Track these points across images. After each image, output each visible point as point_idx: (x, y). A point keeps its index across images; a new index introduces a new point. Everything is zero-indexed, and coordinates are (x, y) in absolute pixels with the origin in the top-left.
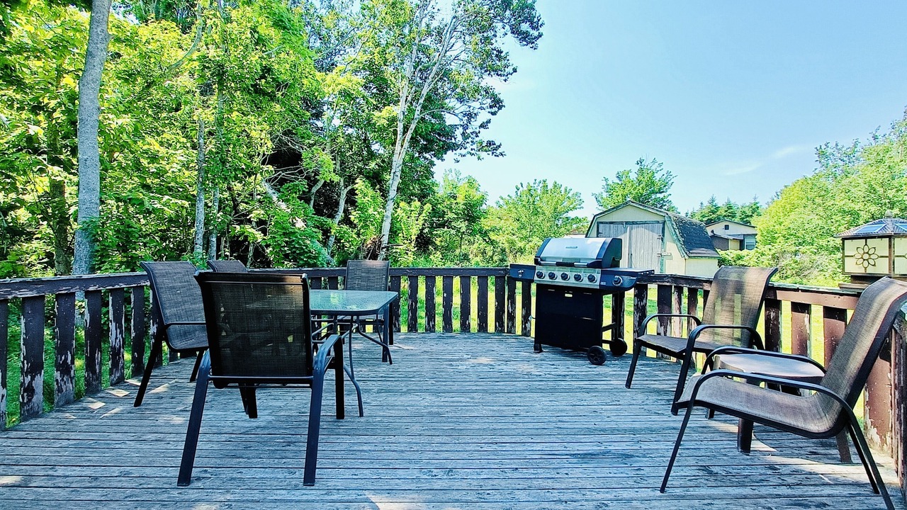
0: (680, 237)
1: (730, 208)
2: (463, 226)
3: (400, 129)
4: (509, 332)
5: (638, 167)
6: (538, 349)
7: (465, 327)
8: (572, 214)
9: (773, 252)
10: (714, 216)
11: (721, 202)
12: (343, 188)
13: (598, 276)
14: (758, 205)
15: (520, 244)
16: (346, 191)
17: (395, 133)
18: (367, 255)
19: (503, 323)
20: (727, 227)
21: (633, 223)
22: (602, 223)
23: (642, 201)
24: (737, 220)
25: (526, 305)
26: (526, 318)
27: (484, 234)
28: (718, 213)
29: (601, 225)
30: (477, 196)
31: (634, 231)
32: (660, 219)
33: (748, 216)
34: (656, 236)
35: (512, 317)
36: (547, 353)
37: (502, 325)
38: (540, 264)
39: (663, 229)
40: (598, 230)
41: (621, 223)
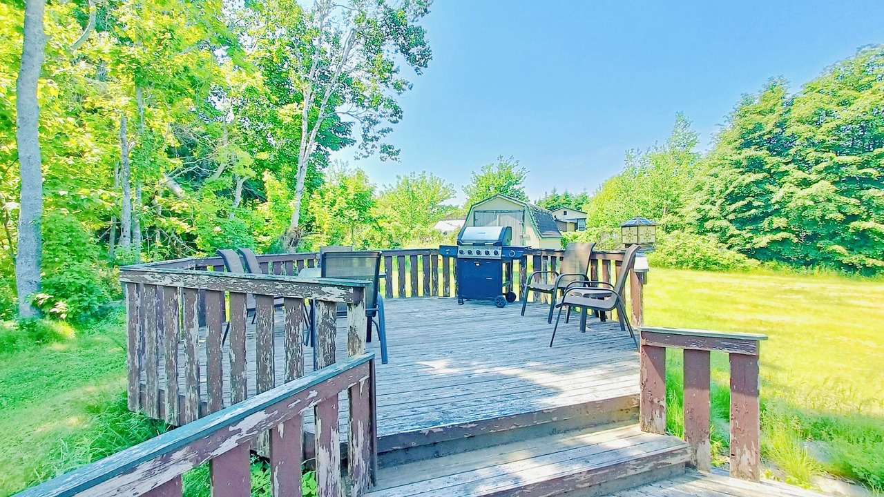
0: (535, 223)
1: (567, 196)
2: (355, 215)
3: (305, 127)
4: (434, 295)
5: (499, 162)
6: (461, 303)
7: (402, 293)
8: (446, 203)
9: (597, 232)
10: (556, 203)
11: (560, 193)
12: (239, 179)
13: (500, 252)
14: (587, 195)
15: (407, 230)
16: (243, 181)
17: (301, 130)
18: (290, 243)
19: (429, 289)
20: (565, 213)
21: (501, 212)
22: (478, 211)
23: (503, 191)
24: (572, 206)
25: (446, 275)
26: (447, 284)
27: (371, 220)
28: (559, 201)
29: (476, 213)
30: (366, 187)
31: (502, 218)
32: (522, 209)
33: (579, 204)
34: (518, 222)
35: (436, 284)
36: (467, 304)
37: (428, 291)
38: (461, 245)
39: (524, 216)
40: (474, 218)
41: (493, 212)
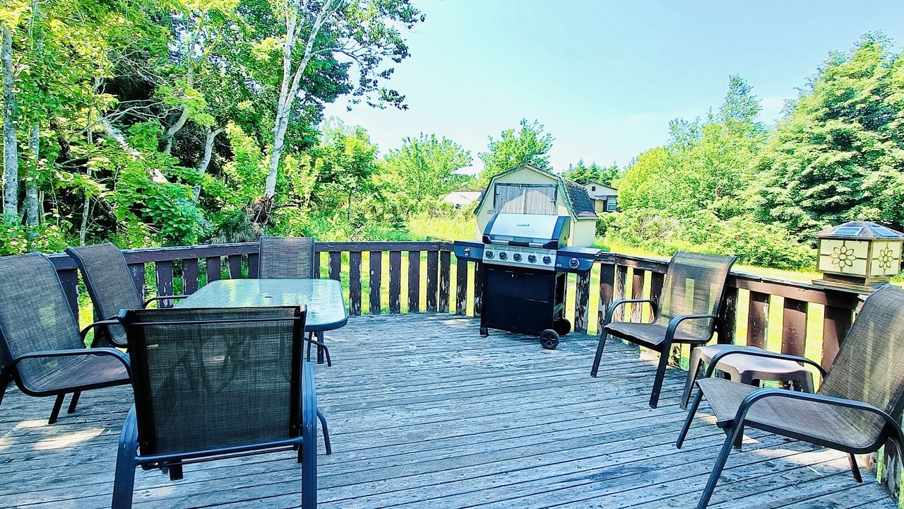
0: (570, 201)
1: (595, 170)
2: (352, 181)
3: (287, 67)
4: (442, 311)
5: (522, 126)
6: (484, 333)
7: (394, 307)
8: (461, 171)
9: (639, 215)
10: (582, 177)
11: (588, 165)
12: (210, 131)
13: (553, 258)
14: (617, 169)
15: (412, 202)
16: (214, 135)
17: (281, 73)
18: (255, 217)
19: (435, 301)
20: (594, 189)
21: (529, 186)
22: (499, 184)
23: (524, 161)
24: (600, 181)
25: (462, 281)
26: (462, 296)
27: (373, 189)
28: (585, 175)
29: (498, 187)
30: (367, 148)
31: (529, 194)
32: (554, 183)
33: (608, 179)
34: (549, 199)
35: (445, 295)
37: (434, 304)
38: (490, 243)
39: (556, 192)
40: (495, 192)
41: (518, 185)
